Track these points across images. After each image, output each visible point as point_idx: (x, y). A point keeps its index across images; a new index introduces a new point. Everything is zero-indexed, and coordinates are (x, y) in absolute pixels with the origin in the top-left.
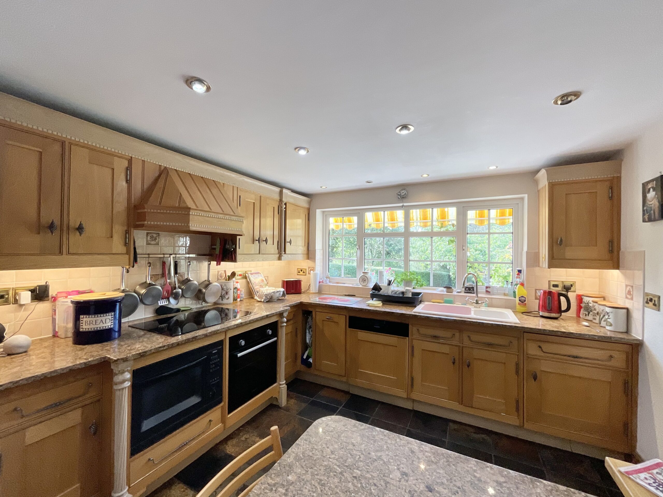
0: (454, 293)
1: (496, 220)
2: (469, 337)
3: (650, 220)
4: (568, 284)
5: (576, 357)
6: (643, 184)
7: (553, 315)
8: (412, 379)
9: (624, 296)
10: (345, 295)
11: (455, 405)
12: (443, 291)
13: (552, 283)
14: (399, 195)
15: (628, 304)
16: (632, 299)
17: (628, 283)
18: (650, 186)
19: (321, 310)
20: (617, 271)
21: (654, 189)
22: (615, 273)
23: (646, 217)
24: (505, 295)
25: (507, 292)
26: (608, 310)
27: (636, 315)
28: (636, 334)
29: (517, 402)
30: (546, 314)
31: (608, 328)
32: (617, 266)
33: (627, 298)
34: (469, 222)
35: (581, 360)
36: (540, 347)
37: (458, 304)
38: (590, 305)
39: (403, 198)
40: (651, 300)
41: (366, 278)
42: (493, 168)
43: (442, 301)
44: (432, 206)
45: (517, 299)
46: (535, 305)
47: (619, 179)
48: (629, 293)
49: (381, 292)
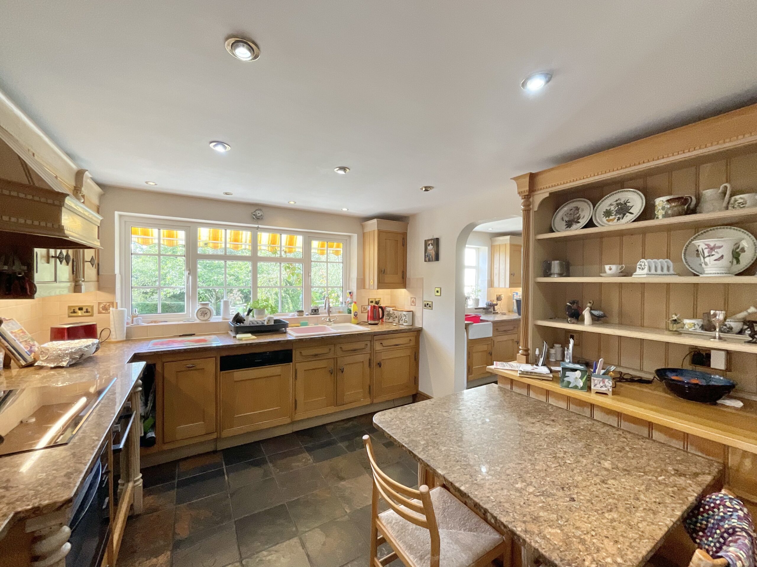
0: (305, 316)
1: (318, 250)
2: (341, 348)
3: (429, 261)
4: (377, 300)
5: (397, 345)
6: (425, 241)
7: (376, 322)
8: (296, 401)
9: (410, 304)
10: (180, 336)
11: (332, 409)
12: (294, 315)
13: (370, 300)
14: (254, 215)
15: (412, 308)
16: (415, 305)
17: (412, 296)
18: (430, 242)
19: (170, 360)
20: (405, 289)
21: (432, 245)
22: (403, 291)
23: (427, 259)
24: (339, 312)
25: (341, 310)
26: (404, 313)
27: (418, 315)
28: (418, 325)
29: (370, 386)
30: (373, 322)
31: (405, 324)
32: (405, 286)
33: (411, 305)
34: (312, 251)
35: (399, 346)
36: (381, 344)
37: (311, 326)
38: (391, 312)
39: (257, 219)
40: (428, 304)
41: (207, 311)
42: (345, 209)
43: (299, 325)
44: (281, 232)
45: (352, 315)
46: (364, 317)
47: (406, 233)
48: (413, 302)
49: (247, 323)
